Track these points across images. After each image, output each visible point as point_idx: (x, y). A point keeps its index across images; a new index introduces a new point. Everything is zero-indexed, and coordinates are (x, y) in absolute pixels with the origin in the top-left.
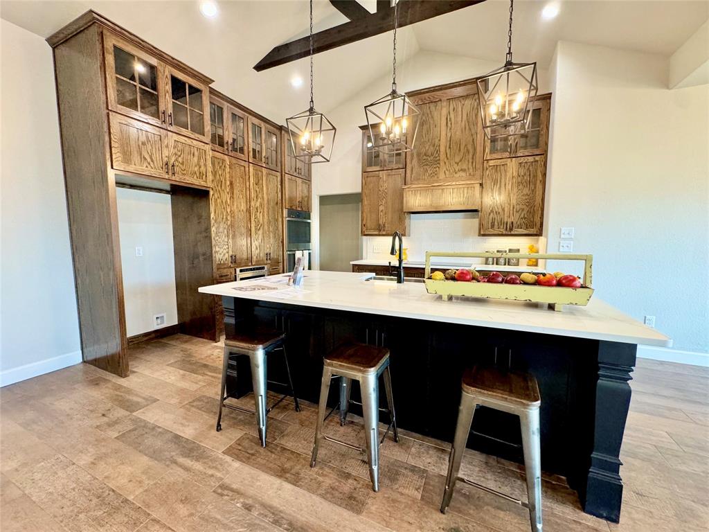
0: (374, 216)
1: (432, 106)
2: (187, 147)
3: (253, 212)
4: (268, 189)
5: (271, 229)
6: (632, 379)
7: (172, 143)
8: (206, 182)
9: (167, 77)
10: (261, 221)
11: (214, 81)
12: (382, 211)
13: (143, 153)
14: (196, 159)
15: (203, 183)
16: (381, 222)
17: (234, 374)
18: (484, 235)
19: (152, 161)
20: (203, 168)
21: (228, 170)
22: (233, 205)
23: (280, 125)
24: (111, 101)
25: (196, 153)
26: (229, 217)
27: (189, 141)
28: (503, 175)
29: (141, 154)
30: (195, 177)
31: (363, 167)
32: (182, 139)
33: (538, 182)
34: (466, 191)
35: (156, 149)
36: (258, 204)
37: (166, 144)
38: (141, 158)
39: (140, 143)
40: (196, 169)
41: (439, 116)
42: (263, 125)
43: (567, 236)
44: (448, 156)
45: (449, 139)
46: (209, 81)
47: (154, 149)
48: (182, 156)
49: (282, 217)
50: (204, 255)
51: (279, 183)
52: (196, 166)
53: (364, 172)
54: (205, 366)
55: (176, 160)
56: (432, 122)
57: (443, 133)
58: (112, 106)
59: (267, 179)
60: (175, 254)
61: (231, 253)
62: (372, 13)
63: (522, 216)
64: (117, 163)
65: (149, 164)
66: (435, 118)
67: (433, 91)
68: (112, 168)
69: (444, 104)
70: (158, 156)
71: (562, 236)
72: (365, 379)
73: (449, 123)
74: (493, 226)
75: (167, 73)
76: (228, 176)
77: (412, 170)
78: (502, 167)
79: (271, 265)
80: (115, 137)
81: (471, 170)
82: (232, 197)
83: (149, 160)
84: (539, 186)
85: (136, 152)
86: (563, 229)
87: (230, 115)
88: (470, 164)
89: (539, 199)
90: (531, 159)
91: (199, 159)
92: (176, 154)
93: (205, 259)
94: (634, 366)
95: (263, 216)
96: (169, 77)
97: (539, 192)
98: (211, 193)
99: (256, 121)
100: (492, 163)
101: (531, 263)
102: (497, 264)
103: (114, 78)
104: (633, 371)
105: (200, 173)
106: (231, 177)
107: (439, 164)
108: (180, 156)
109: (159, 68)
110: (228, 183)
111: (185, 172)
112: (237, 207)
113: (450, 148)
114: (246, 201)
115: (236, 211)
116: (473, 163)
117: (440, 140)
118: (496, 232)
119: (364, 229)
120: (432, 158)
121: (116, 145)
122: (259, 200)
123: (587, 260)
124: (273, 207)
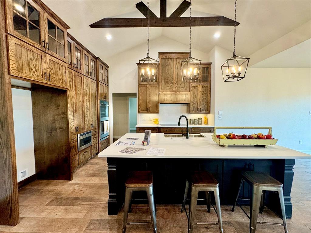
0: (144, 104)
1: (170, 59)
2: (56, 64)
3: (85, 101)
4: (91, 89)
5: (93, 111)
6: (294, 169)
7: (48, 61)
8: (66, 85)
9: (45, 20)
10: (89, 107)
11: (70, 28)
12: (148, 102)
13: (30, 65)
14: (61, 71)
15: (65, 86)
16: (148, 107)
17: (115, 200)
18: (190, 113)
19: (36, 71)
20: (64, 77)
21: (74, 78)
22: (76, 98)
23: (97, 56)
24: (9, 28)
25: (61, 68)
26: (74, 106)
27: (57, 60)
28: (197, 90)
29: (29, 66)
30: (60, 82)
31: (138, 82)
32: (54, 59)
33: (209, 94)
34: (185, 96)
35: (38, 63)
36: (87, 98)
37: (45, 61)
38: (29, 69)
39: (29, 60)
40: (61, 77)
41: (173, 64)
42: (89, 55)
43: (221, 114)
44: (177, 81)
45: (177, 74)
46: (68, 27)
47: (37, 64)
48: (53, 69)
49: (97, 104)
50: (61, 128)
51: (96, 87)
52: (61, 76)
53: (139, 84)
54: (76, 199)
55: (50, 71)
56: (170, 66)
57: (174, 72)
58: (10, 30)
59: (91, 84)
60: (34, 128)
61: (75, 126)
62: (158, 17)
63: (204, 106)
64: (13, 71)
65: (34, 73)
66: (171, 65)
67: (170, 54)
68: (9, 74)
69: (175, 60)
70: (39, 68)
71: (219, 114)
72: (215, 190)
73: (177, 68)
74: (194, 110)
75: (45, 17)
76: (74, 81)
77: (162, 85)
78: (196, 87)
79: (93, 130)
80: (12, 53)
81: (186, 88)
82: (76, 94)
83: (34, 70)
84: (209, 95)
85: (26, 65)
86: (219, 111)
87: (75, 48)
88: (185, 85)
89: (209, 100)
90: (206, 85)
91: (62, 71)
92: (50, 68)
93: (61, 131)
94: (294, 164)
95: (90, 104)
96: (47, 20)
97: (209, 97)
98: (68, 92)
99: (86, 53)
100: (193, 85)
101: (205, 123)
102: (194, 124)
103: (12, 12)
104: (294, 166)
105: (63, 80)
106: (75, 82)
107: (173, 84)
108: (52, 69)
109: (41, 12)
110: (74, 86)
111: (55, 79)
112: (78, 99)
113: (177, 78)
114: (82, 96)
115: (78, 102)
116: (186, 85)
117: (173, 74)
118: (195, 112)
119: (140, 110)
120: (170, 81)
121: (13, 59)
122: (88, 95)
123: (270, 129)
124: (94, 99)
